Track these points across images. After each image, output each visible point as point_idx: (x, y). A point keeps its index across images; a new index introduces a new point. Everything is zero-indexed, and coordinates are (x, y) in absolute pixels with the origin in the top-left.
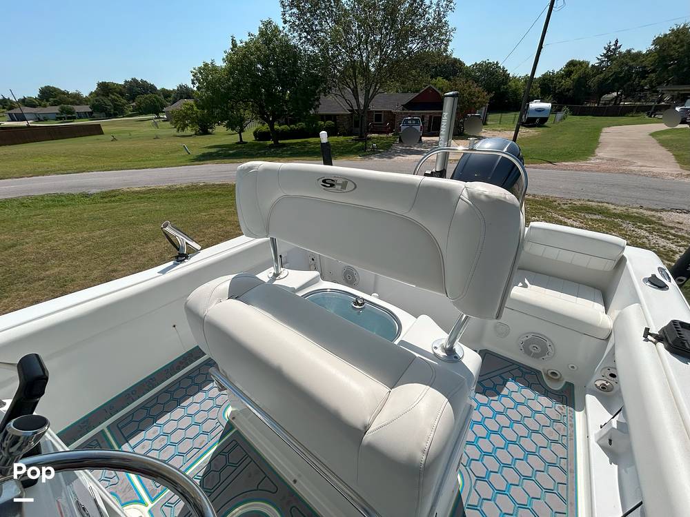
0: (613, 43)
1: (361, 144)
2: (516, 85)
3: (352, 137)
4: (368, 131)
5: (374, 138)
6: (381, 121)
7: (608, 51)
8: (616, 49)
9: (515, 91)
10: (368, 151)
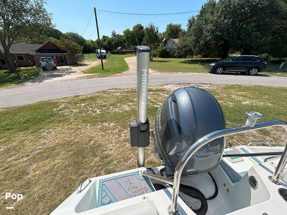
0: (113, 31)
1: (13, 75)
2: (89, 43)
3: (4, 71)
4: (16, 66)
5: (23, 70)
6: (23, 60)
7: (113, 34)
8: (115, 33)
9: (89, 45)
10: (22, 79)
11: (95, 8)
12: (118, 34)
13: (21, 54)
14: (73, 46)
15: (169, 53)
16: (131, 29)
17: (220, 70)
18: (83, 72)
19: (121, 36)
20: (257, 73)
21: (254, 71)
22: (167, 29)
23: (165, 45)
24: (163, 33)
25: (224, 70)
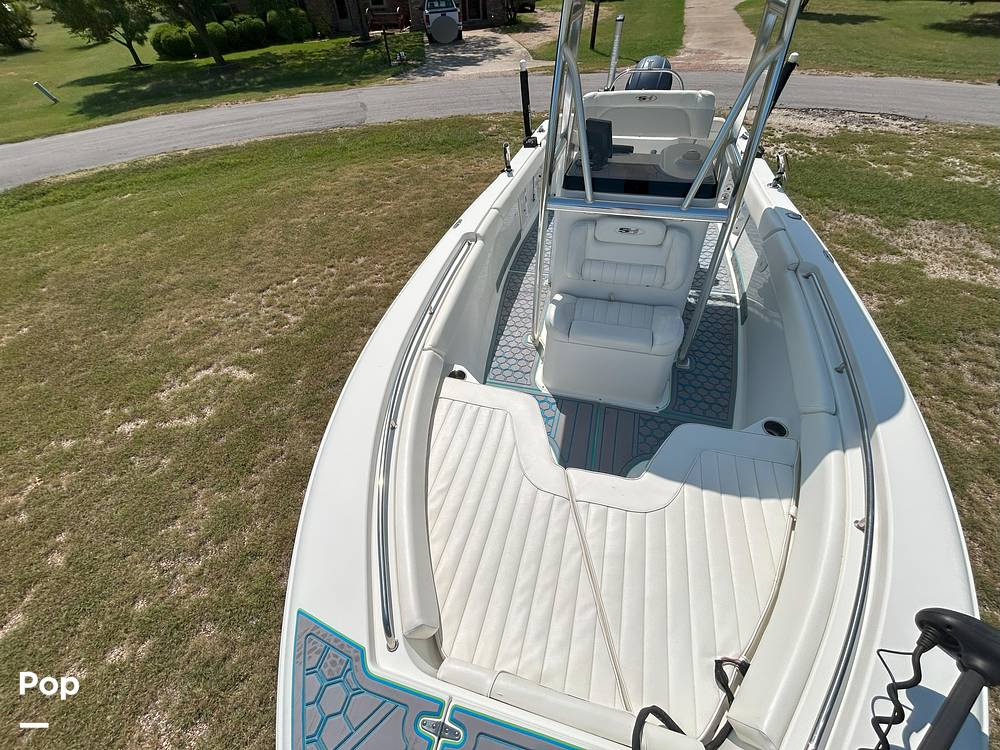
1: (371, 51)
3: (348, 40)
10: (395, 66)
18: (532, 54)
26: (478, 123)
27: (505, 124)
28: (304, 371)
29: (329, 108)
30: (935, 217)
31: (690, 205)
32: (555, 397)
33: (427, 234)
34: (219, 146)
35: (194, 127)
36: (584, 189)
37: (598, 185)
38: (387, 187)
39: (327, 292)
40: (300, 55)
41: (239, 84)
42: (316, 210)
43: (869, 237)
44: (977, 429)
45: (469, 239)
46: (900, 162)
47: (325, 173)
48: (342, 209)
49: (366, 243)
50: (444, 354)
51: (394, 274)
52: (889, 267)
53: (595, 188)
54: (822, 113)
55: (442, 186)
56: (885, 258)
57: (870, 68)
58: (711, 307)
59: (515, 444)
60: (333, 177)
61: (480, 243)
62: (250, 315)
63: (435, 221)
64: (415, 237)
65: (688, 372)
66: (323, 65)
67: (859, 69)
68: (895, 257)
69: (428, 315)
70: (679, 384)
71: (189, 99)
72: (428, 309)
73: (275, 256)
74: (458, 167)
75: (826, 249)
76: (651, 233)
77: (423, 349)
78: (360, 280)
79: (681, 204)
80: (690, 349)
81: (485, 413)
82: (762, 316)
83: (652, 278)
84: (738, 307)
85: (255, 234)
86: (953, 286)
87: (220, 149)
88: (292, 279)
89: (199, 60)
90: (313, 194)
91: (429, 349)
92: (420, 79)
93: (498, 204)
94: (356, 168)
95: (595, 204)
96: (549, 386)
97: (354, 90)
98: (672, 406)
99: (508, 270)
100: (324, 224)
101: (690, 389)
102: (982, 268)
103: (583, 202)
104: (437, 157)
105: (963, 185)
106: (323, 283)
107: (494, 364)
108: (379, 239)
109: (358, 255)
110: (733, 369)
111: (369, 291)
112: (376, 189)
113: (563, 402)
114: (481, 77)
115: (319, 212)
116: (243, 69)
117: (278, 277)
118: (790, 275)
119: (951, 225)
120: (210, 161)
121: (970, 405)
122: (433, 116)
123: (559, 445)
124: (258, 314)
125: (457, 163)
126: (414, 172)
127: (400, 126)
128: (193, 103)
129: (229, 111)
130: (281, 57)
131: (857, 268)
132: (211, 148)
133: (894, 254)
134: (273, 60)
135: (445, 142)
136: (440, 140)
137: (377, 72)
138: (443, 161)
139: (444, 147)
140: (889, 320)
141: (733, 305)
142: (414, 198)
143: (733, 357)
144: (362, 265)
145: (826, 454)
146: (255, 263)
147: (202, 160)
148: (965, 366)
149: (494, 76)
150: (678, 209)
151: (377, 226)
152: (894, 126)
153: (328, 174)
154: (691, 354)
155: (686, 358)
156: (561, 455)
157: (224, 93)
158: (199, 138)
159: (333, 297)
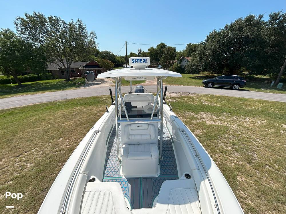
0: (139, 49)
2: (118, 59)
3: (64, 80)
4: (70, 77)
6: (74, 72)
7: (139, 51)
8: (141, 51)
9: (118, 61)
10: (77, 85)
11: (126, 42)
12: (144, 52)
13: (74, 69)
14: (108, 63)
15: (183, 69)
16: (155, 47)
17: (210, 85)
18: (113, 82)
19: (146, 53)
20: (239, 88)
21: (236, 87)
22: (187, 48)
23: (180, 63)
24: (183, 51)
25: (213, 85)
26: (101, 98)
27: (107, 97)
28: (31, 187)
29: (55, 95)
30: (204, 112)
31: (152, 119)
32: (127, 178)
33: (85, 128)
34: (13, 108)
35: (5, 103)
36: (126, 118)
37: (129, 116)
38: (72, 116)
39: (46, 152)
40: (48, 83)
41: (26, 90)
42: (47, 124)
43: (194, 117)
44: (232, 160)
45: (96, 132)
46: (193, 101)
47: (51, 113)
48: (56, 123)
49: (64, 133)
50: (87, 173)
51: (73, 142)
52: (199, 123)
53: (129, 117)
54: (176, 93)
55: (90, 114)
56: (198, 121)
57: (182, 85)
58: (165, 140)
59: (113, 205)
60: (54, 114)
61: (100, 133)
62: (10, 167)
63: (87, 124)
64: (81, 130)
65: (163, 161)
66: (56, 85)
67: (181, 85)
68: (200, 121)
69: (82, 160)
70: (161, 165)
71: (5, 95)
72: (82, 158)
73: (27, 142)
74: (94, 109)
75: (184, 124)
76: (145, 126)
77: (79, 174)
78: (60, 146)
79: (150, 119)
80: (162, 154)
81: (102, 193)
82: (177, 141)
83: (147, 137)
84: (171, 139)
85: (20, 135)
86: (212, 126)
87: (13, 109)
88: (32, 150)
89: (12, 84)
90: (46, 120)
91: (82, 173)
92: (83, 88)
93: (105, 121)
94: (62, 111)
95: (130, 121)
96: (124, 175)
97: (64, 91)
98: (162, 173)
99: (109, 138)
100: (49, 129)
101: (165, 166)
102: (216, 121)
103: (126, 120)
104: (88, 106)
105: (206, 105)
106: (46, 149)
107: (106, 171)
108: (68, 131)
109: (60, 137)
110: (174, 158)
111: (63, 150)
112: (69, 116)
113: (130, 180)
114: (100, 87)
115: (48, 125)
116: (28, 86)
117: (27, 150)
118: (179, 131)
119: (207, 113)
120: (8, 112)
121: (228, 154)
122: (87, 96)
123: (130, 198)
124: (14, 166)
125: (94, 108)
126: (81, 111)
127: (78, 99)
128: (6, 96)
129: (20, 98)
130: (42, 83)
131: (194, 124)
132: (9, 108)
133: (199, 120)
134: (39, 84)
135: (91, 102)
136: (89, 102)
137: (72, 86)
138: (90, 107)
139: (90, 104)
140: (204, 136)
141: (170, 139)
142: (81, 118)
143: (173, 154)
144: (61, 141)
145: (200, 183)
146: (17, 146)
147: (5, 112)
148: (223, 144)
149: (104, 87)
150: (149, 120)
151: (68, 127)
152: (190, 95)
153: (53, 113)
154: (163, 155)
155: (162, 157)
156: (131, 202)
157: (19, 93)
158: (6, 106)
159: (48, 154)
